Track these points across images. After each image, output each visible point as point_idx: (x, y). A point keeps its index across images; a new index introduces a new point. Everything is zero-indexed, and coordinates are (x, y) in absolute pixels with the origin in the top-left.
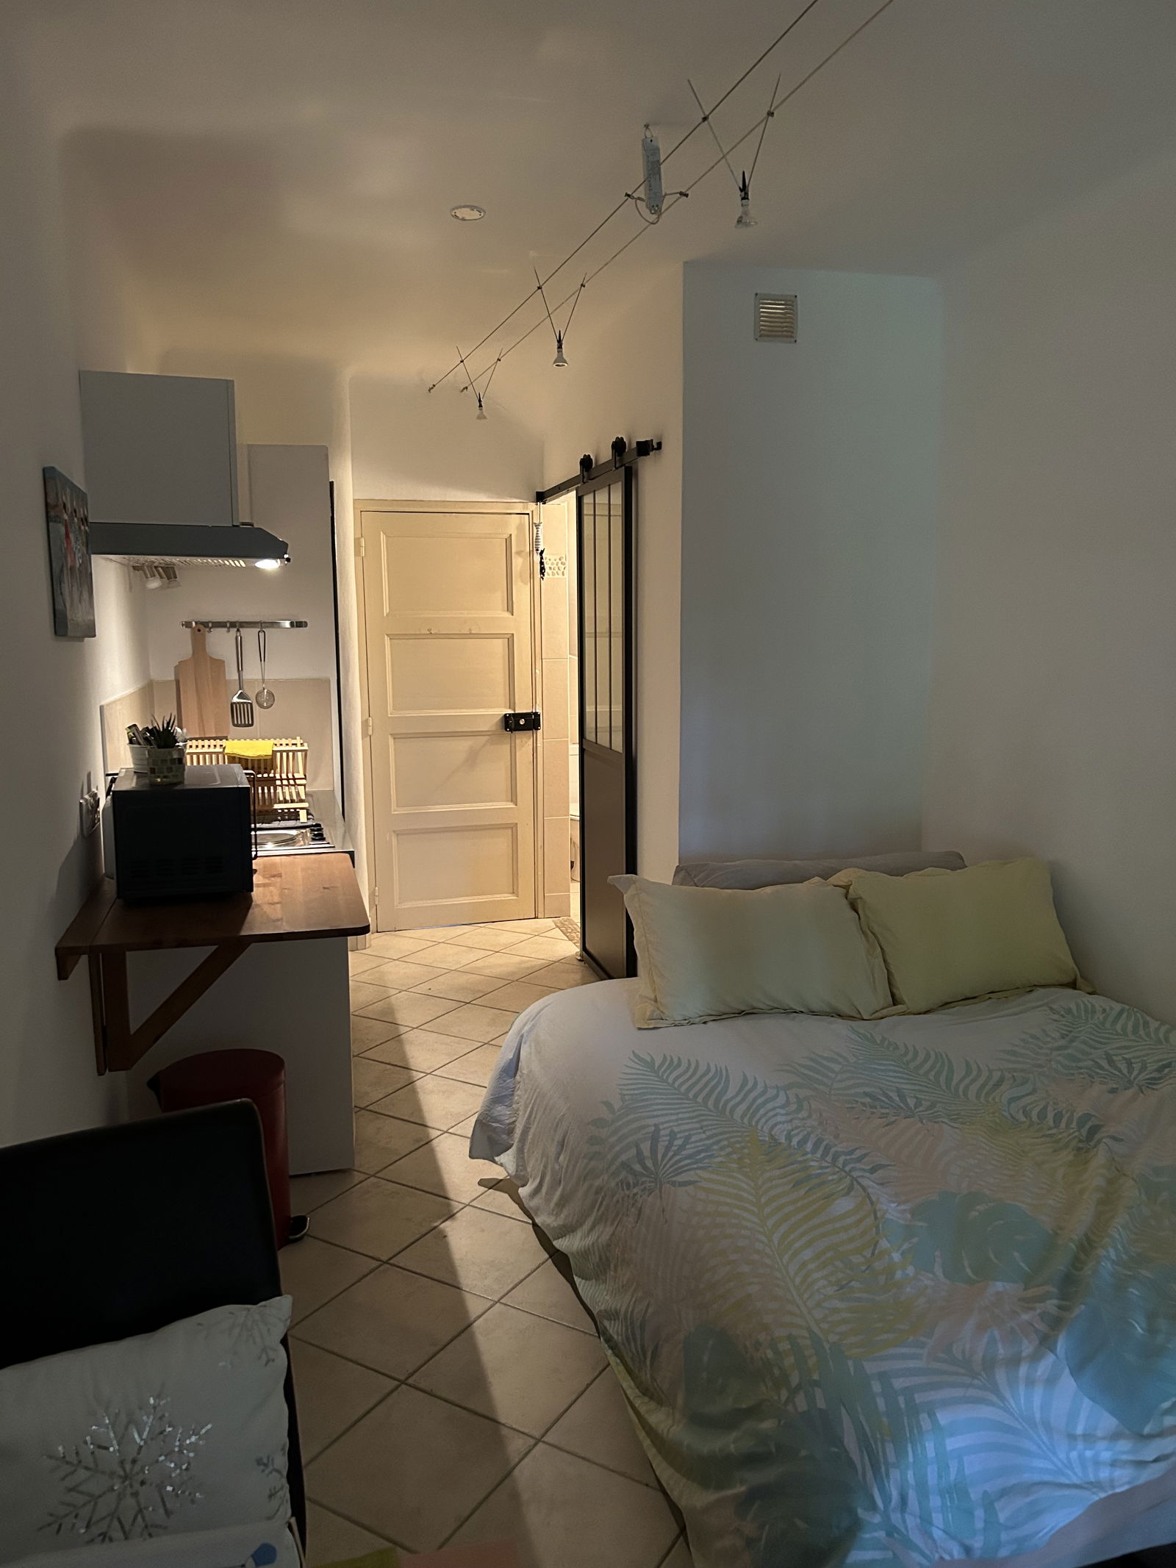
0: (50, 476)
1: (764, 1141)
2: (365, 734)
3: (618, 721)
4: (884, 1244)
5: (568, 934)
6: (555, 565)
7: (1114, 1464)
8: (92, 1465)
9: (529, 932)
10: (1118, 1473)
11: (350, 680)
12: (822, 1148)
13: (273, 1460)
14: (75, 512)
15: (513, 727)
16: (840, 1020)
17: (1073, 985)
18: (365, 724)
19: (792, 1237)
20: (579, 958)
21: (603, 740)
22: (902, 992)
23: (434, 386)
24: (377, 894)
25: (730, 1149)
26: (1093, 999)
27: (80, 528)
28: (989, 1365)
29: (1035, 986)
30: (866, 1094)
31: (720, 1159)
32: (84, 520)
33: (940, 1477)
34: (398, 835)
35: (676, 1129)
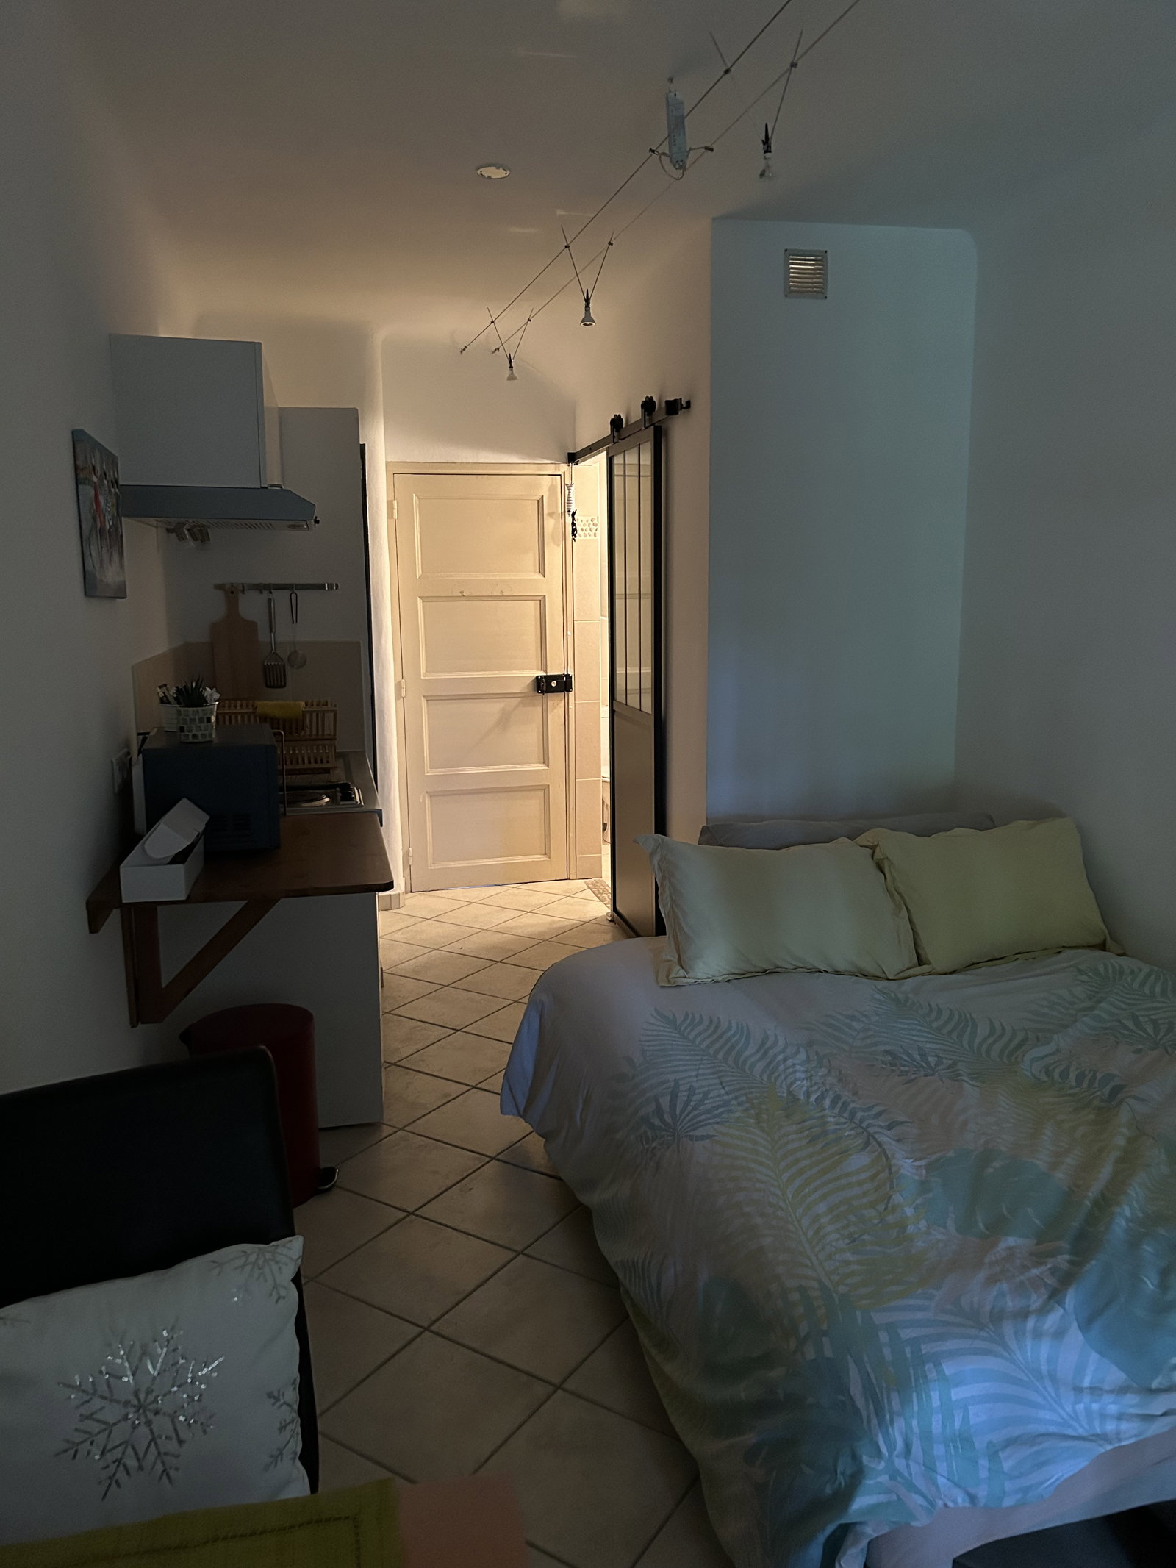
0: (78, 438)
1: (782, 1097)
2: (398, 695)
3: (648, 683)
4: (897, 1198)
5: (599, 895)
6: (587, 527)
7: (1120, 1417)
8: (107, 1394)
9: (561, 893)
10: (1124, 1426)
11: (383, 642)
12: (840, 1104)
13: (283, 1395)
14: (105, 474)
15: (545, 689)
16: (864, 980)
17: (1103, 947)
18: (398, 686)
19: (807, 1190)
20: (610, 919)
21: (633, 701)
22: (929, 952)
23: (466, 347)
24: (410, 854)
25: (748, 1105)
26: (1122, 960)
27: (110, 490)
28: (997, 1317)
29: (1063, 947)
30: (887, 1052)
31: (738, 1114)
32: (115, 482)
33: (944, 1426)
34: (431, 796)
35: (695, 1085)
